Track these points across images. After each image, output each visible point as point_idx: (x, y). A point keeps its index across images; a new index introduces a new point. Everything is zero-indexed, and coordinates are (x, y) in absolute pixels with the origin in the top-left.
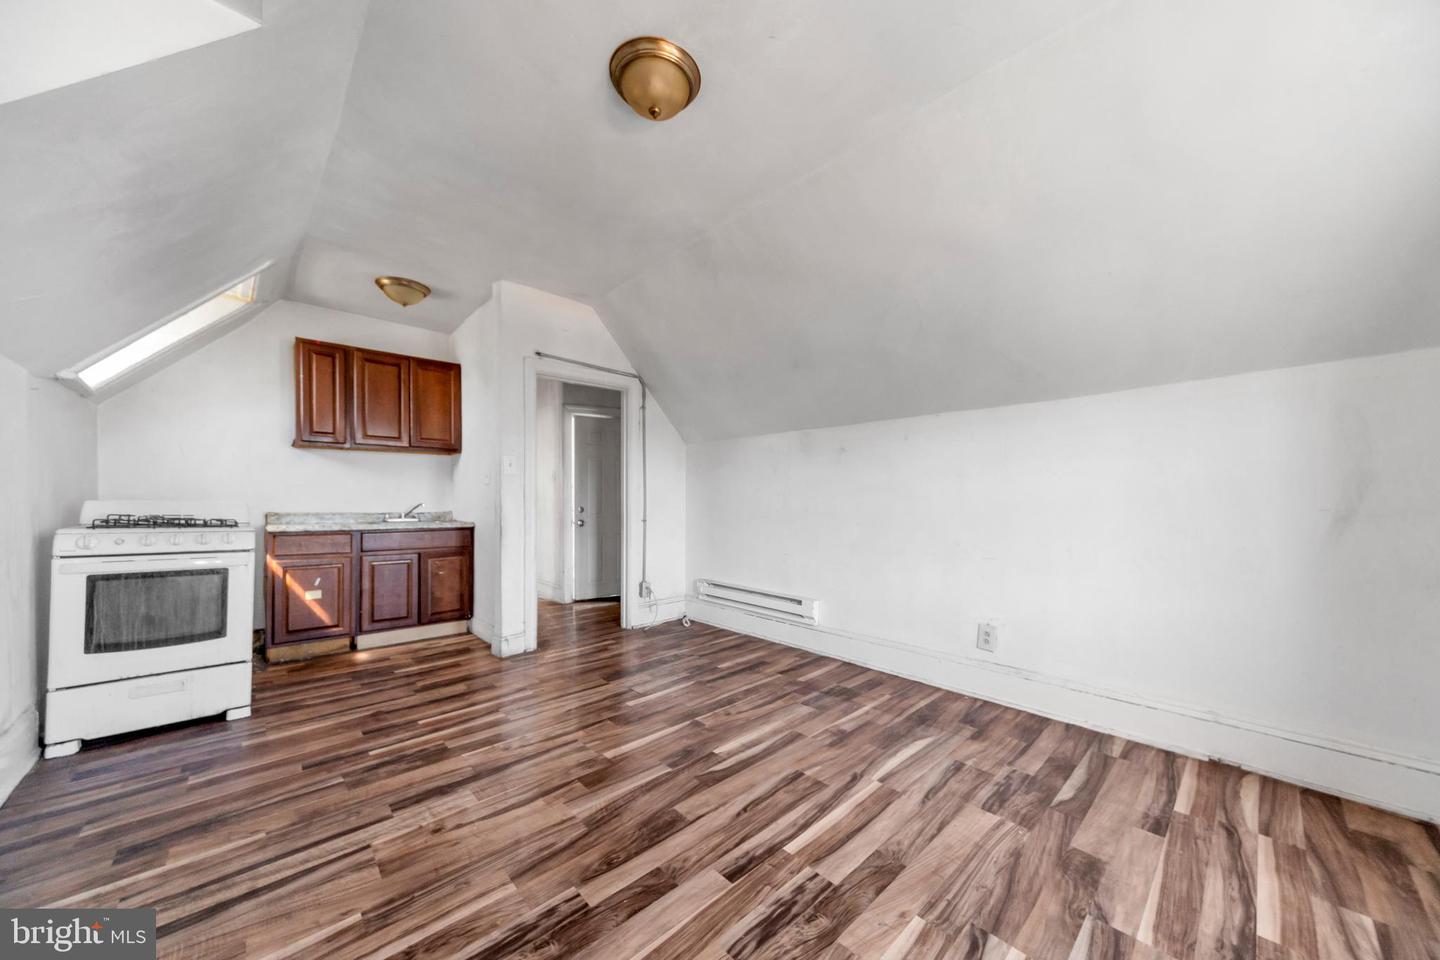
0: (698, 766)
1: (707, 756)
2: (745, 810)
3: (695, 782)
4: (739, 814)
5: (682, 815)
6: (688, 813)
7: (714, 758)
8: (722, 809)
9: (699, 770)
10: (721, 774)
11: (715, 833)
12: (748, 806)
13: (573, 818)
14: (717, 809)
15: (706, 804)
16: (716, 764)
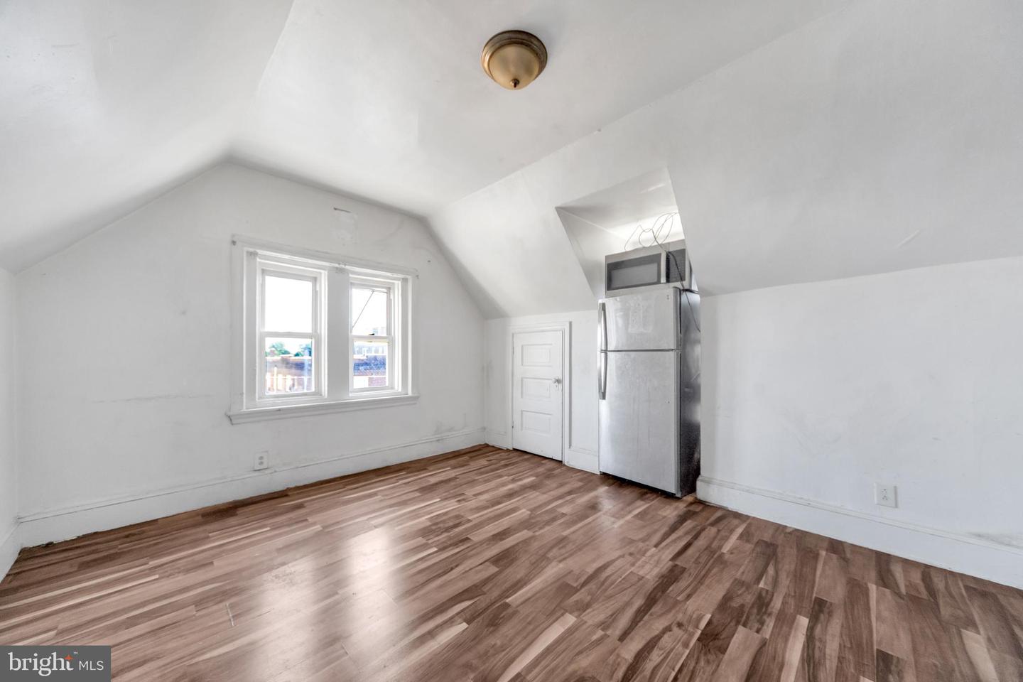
0: (483, 605)
1: (474, 618)
2: (452, 569)
3: (485, 589)
4: (457, 566)
5: (493, 564)
6: (489, 566)
7: (468, 615)
8: (467, 569)
9: (483, 601)
10: (463, 597)
11: (474, 555)
12: (450, 571)
13: (560, 561)
14: (470, 569)
15: (477, 572)
16: (468, 607)
